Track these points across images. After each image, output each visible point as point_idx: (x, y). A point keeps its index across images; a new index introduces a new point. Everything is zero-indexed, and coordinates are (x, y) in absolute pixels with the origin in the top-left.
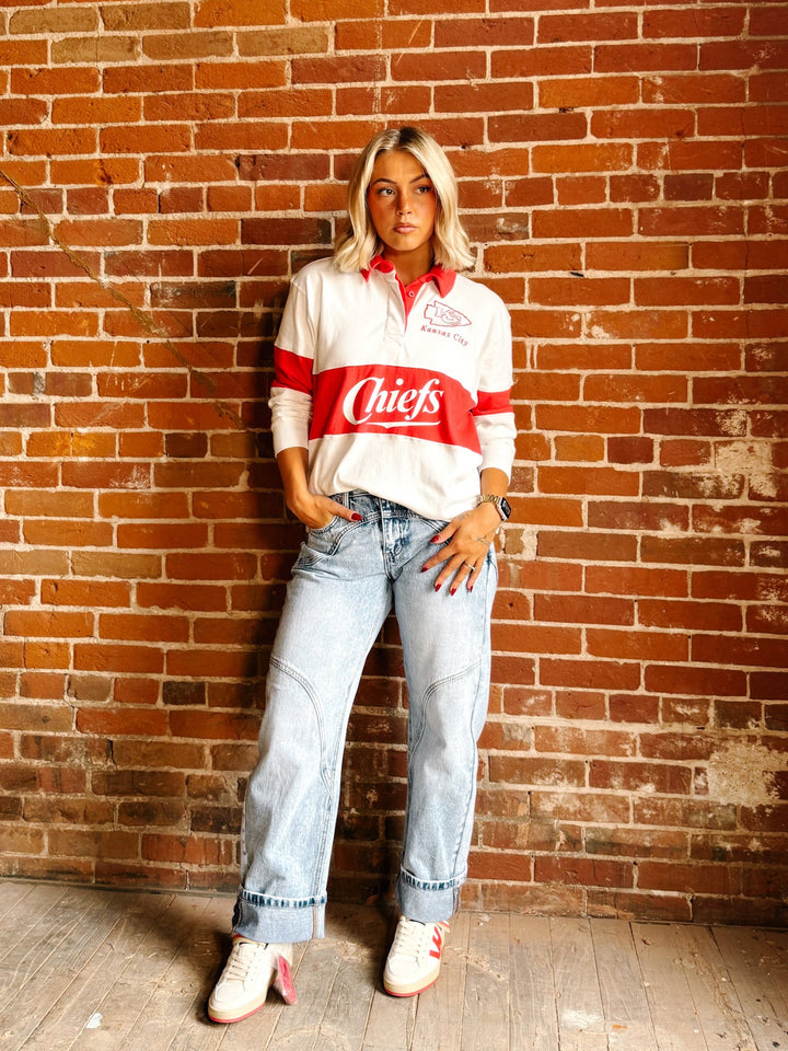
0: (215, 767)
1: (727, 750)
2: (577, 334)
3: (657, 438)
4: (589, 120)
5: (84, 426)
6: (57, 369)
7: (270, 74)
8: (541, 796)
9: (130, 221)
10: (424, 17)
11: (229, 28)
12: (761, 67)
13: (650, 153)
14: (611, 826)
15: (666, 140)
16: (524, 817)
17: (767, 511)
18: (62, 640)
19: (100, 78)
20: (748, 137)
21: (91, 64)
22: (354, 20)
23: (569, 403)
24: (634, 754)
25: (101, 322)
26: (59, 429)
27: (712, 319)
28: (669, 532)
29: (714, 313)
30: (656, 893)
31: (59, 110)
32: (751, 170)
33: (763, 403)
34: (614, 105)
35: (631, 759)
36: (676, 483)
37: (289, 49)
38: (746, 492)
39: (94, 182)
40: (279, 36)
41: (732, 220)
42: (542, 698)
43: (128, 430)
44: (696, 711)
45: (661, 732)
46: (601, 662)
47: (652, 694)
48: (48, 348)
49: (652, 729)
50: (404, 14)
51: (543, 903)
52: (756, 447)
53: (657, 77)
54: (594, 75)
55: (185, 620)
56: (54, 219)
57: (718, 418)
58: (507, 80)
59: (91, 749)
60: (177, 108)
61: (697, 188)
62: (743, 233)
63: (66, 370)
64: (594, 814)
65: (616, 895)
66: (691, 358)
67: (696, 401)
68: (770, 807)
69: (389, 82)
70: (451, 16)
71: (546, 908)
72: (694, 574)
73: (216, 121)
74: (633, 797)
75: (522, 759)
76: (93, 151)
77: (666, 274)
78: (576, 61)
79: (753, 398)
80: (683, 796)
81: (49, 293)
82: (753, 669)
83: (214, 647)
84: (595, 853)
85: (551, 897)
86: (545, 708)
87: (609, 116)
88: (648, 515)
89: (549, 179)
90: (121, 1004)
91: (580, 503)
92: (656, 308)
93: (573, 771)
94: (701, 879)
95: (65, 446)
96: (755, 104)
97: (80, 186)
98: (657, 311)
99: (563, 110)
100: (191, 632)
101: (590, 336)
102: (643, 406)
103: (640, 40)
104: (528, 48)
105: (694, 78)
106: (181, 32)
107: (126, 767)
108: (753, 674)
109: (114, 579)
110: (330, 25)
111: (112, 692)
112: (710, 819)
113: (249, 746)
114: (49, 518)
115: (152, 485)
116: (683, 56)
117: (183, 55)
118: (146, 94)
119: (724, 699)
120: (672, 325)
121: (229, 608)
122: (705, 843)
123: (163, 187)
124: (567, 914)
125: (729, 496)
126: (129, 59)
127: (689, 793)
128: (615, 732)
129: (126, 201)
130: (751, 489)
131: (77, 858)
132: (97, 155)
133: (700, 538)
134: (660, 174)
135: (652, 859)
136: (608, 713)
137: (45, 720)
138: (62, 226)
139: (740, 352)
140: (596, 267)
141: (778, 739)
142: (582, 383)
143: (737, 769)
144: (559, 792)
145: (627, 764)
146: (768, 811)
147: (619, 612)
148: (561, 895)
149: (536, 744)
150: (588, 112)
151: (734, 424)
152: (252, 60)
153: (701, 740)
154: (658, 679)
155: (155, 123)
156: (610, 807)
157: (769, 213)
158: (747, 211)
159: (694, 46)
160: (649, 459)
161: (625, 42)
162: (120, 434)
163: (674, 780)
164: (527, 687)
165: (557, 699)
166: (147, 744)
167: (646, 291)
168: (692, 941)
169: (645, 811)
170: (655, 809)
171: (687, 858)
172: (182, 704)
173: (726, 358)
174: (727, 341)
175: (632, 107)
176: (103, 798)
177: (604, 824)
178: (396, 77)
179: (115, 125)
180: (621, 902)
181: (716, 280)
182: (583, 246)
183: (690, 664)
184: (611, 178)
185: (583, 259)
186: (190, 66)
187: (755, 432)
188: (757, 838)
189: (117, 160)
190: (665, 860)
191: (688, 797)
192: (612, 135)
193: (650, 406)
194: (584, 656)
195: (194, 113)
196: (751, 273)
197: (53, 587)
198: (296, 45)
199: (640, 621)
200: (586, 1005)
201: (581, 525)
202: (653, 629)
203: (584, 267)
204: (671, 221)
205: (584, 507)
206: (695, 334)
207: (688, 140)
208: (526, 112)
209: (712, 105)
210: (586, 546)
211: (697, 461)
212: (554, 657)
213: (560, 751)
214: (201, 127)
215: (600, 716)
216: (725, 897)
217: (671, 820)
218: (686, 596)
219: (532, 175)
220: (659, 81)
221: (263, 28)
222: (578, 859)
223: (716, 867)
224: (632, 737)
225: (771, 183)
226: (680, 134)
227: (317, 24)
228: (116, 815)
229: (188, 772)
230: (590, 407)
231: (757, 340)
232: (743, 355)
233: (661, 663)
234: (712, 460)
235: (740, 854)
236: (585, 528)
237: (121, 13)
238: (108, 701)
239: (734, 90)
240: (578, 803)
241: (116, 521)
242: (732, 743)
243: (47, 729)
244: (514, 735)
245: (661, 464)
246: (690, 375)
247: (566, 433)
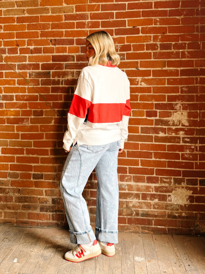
0: (46, 195)
1: (176, 190)
2: (138, 84)
3: (158, 111)
4: (140, 30)
5: (12, 109)
6: (5, 94)
7: (59, 18)
8: (129, 202)
9: (24, 56)
10: (98, 4)
11: (48, 7)
12: (184, 16)
13: (156, 38)
14: (147, 210)
15: (160, 35)
16: (125, 208)
17: (186, 129)
18: (7, 163)
19: (16, 19)
20: (181, 34)
21: (13, 16)
22: (80, 4)
23: (136, 102)
24: (153, 191)
25: (16, 82)
26: (6, 109)
27: (172, 80)
28: (161, 135)
29: (172, 79)
30: (159, 227)
31: (5, 28)
32: (182, 42)
33: (185, 101)
34: (147, 26)
35: (152, 193)
36: (163, 122)
37: (64, 12)
38: (181, 124)
39: (14, 46)
40: (61, 9)
41: (177, 55)
42: (129, 177)
43: (23, 109)
44: (168, 180)
45: (160, 186)
46: (144, 168)
47: (157, 176)
48: (3, 89)
49: (157, 185)
50: (93, 3)
51: (130, 230)
52: (183, 113)
53: (158, 18)
54: (142, 18)
55: (38, 158)
56: (4, 56)
57: (174, 106)
58: (119, 19)
59: (14, 191)
60: (35, 27)
61: (168, 47)
62: (179, 58)
63: (7, 94)
64: (142, 207)
65: (148, 227)
66: (167, 90)
67: (168, 101)
68: (187, 205)
69: (89, 20)
70: (105, 3)
71: (130, 231)
72: (168, 145)
73: (45, 30)
74: (152, 202)
75: (124, 193)
76: (14, 38)
77: (160, 69)
78: (137, 14)
79: (182, 100)
80: (165, 202)
81: (3, 75)
82: (183, 169)
83: (46, 165)
84: (143, 217)
85: (132, 228)
86: (130, 180)
87: (145, 28)
88: (156, 130)
89: (130, 45)
90: (22, 256)
91: (139, 127)
92: (158, 77)
93: (137, 196)
94: (170, 223)
95: (7, 114)
96: (183, 25)
97: (11, 47)
98: (158, 78)
99: (134, 27)
100: (40, 161)
101: (141, 85)
102: (154, 102)
103: (153, 9)
104: (125, 11)
105: (167, 19)
106: (36, 7)
107: (23, 196)
108: (183, 171)
109: (20, 147)
110: (74, 6)
111: (20, 176)
112: (172, 208)
113: (55, 190)
114: (3, 132)
115: (30, 123)
116: (164, 13)
117: (37, 14)
118: (27, 23)
119: (176, 177)
120: (162, 82)
121: (49, 155)
122: (171, 214)
123: (32, 47)
124: (136, 232)
125: (177, 125)
126: (23, 15)
127: (167, 201)
128: (148, 186)
129: (23, 51)
130: (182, 124)
131: (11, 219)
132: (15, 39)
133: (169, 136)
134: (158, 43)
135: (157, 218)
136: (146, 181)
137: (3, 184)
138: (6, 57)
139: (179, 88)
140: (142, 67)
141: (189, 187)
142: (139, 97)
143: (179, 195)
144: (134, 201)
145: (151, 194)
146: (187, 206)
147: (149, 155)
148: (134, 228)
149: (128, 189)
150: (140, 27)
151: (178, 107)
152: (54, 15)
153: (170, 188)
154: (159, 172)
155: (30, 31)
156: (147, 205)
157: (186, 53)
158: (181, 53)
159: (167, 10)
160: (156, 116)
161: (149, 10)
162: (21, 110)
163: (163, 198)
164: (125, 174)
165: (133, 177)
166: (29, 190)
167: (155, 73)
168: (167, 239)
169: (156, 206)
170: (158, 205)
171: (166, 218)
172: (38, 179)
173: (175, 90)
174: (176, 86)
175: (151, 26)
176: (17, 203)
177: (145, 209)
178: (91, 19)
179: (19, 31)
180: (150, 229)
181: (173, 70)
182: (139, 62)
183: (167, 168)
184: (146, 44)
185: (139, 65)
186: (39, 16)
187: (183, 109)
188: (184, 213)
189: (20, 40)
190: (161, 218)
191: (167, 202)
192: (146, 33)
193: (156, 102)
194: (140, 167)
195: (40, 28)
196: (182, 68)
197: (5, 150)
198: (66, 11)
199: (154, 157)
200: (141, 255)
201: (139, 133)
202: (157, 159)
203: (139, 67)
204: (161, 55)
205: (140, 128)
206: (168, 84)
207: (166, 34)
208: (124, 28)
209: (172, 26)
210: (140, 138)
211: (168, 116)
212: (132, 167)
213: (134, 191)
214: (41, 32)
215: (144, 182)
216: (176, 228)
217: (162, 208)
218: (166, 151)
219: (126, 44)
220: (158, 20)
221: (57, 6)
222: (138, 218)
223: (174, 220)
224: (152, 187)
225: (187, 45)
226: (164, 33)
227: (71, 5)
228: (21, 208)
229: (39, 197)
230: (141, 103)
231: (183, 86)
232: (180, 89)
233: (159, 168)
234: (172, 116)
235: (180, 217)
236: (140, 134)
237: (21, 3)
238: (18, 179)
239: (177, 22)
240: (138, 204)
241: (20, 133)
242: (178, 188)
243: (3, 186)
244: (122, 187)
245: (159, 117)
246: (167, 94)
247: (135, 110)
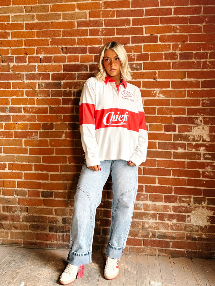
0: (56, 215)
1: (196, 210)
2: (155, 96)
3: (177, 125)
4: (159, 38)
5: (20, 121)
6: (13, 106)
7: (71, 25)
8: (145, 223)
9: (33, 65)
10: (113, 9)
11: (60, 12)
12: (206, 23)
13: (175, 47)
15: (180, 43)
16: (140, 229)
17: (207, 145)
18: (14, 180)
19: (24, 26)
20: (203, 42)
21: (22, 22)
22: (94, 10)
23: (153, 115)
24: (171, 211)
25: (24, 93)
26: (13, 122)
27: (192, 92)
28: (180, 150)
29: (193, 91)
30: (177, 249)
31: (13, 35)
32: (203, 51)
33: (206, 115)
34: (166, 33)
36: (182, 137)
37: (76, 18)
38: (202, 140)
39: (23, 54)
40: (73, 14)
41: (198, 65)
42: (146, 196)
43: (32, 123)
44: (188, 199)
45: (178, 205)
46: (162, 186)
47: (176, 195)
48: (10, 100)
49: (176, 205)
50: (108, 8)
51: (145, 252)
52: (205, 127)
53: (177, 26)
54: (160, 25)
55: (47, 175)
56: (12, 65)
57: (194, 119)
58: (136, 26)
59: (22, 210)
60: (45, 34)
61: (188, 56)
62: (201, 68)
63: (15, 106)
64: (160, 228)
65: (166, 250)
66: (187, 103)
67: (188, 115)
68: (208, 226)
69: (104, 27)
70: (121, 9)
71: (146, 253)
72: (187, 162)
73: (56, 38)
74: (170, 223)
75: (140, 213)
76: (22, 46)
77: (180, 80)
78: (155, 21)
79: (204, 114)
80: (184, 223)
81: (10, 85)
82: (203, 188)
83: (56, 182)
84: (160, 238)
85: (148, 250)
86: (146, 199)
87: (164, 36)
88: (175, 146)
89: (148, 54)
90: (30, 279)
91: (156, 143)
92: (177, 89)
93: (154, 216)
94: (189, 246)
95: (14, 127)
96: (204, 33)
97: (19, 56)
98: (177, 90)
99: (152, 35)
100: (49, 178)
101: (159, 97)
102: (173, 116)
103: (173, 16)
104: (142, 18)
105: (188, 26)
106: (46, 13)
107: (31, 215)
108: (203, 189)
109: (28, 163)
110: (87, 11)
111: (27, 194)
112: (192, 229)
113: (65, 209)
114: (10, 147)
115: (39, 138)
116: (185, 20)
117: (47, 20)
118: (37, 30)
119: (195, 196)
120: (181, 94)
121: (60, 171)
122: (190, 236)
123: (41, 56)
124: (152, 255)
125: (197, 141)
126: (32, 21)
127: (186, 222)
128: (166, 205)
129: (31, 60)
130: (203, 139)
131: (18, 240)
132: (24, 47)
133: (189, 152)
134: (178, 52)
135: (175, 240)
136: (163, 200)
137: (9, 202)
138: (14, 66)
139: (200, 101)
140: (161, 78)
141: (210, 207)
142: (157, 110)
143: (199, 216)
144: (150, 222)
145: (169, 214)
146: (207, 227)
147: (167, 173)
148: (151, 250)
149: (144, 209)
150: (159, 35)
151: (198, 121)
152: (66, 21)
153: (189, 208)
154: (177, 191)
155: (39, 38)
156: (164, 226)
157: (208, 63)
158: (202, 63)
159: (188, 17)
160: (175, 131)
161: (169, 16)
162: (30, 124)
163: (182, 219)
164: (141, 193)
165: (150, 196)
166: (37, 208)
167: (174, 84)
168: (186, 263)
169: (174, 227)
170: (176, 226)
171: (185, 240)
172: (47, 197)
173: (196, 103)
174: (197, 98)
175: (170, 34)
176: (25, 223)
177: (163, 230)
178: (105, 26)
179: (28, 39)
180: (167, 252)
181: (194, 82)
182: (157, 72)
183: (186, 187)
184: (165, 53)
185: (157, 76)
186: (49, 22)
187: (204, 123)
188: (204, 234)
189: (29, 48)
190: (179, 240)
191: (185, 223)
192: (165, 42)
193: (175, 116)
194: (157, 185)
195: (50, 36)
196: (203, 80)
197: (11, 165)
198: (78, 17)
199: (173, 175)
200: (157, 280)
201: (156, 149)
202: (176, 177)
203: (157, 78)
204: (181, 65)
206: (188, 96)
207: (186, 43)
208: (141, 35)
209: (192, 33)
210: (158, 154)
211: (188, 131)
212: (149, 185)
213: (150, 211)
214: (52, 39)
215: (161, 201)
216: (196, 251)
217: (181, 230)
218: (185, 168)
219: (143, 53)
220: (178, 27)
221: (69, 12)
222: (155, 240)
223: (193, 242)
224: (170, 207)
225: (209, 55)
226: (184, 41)
227: (84, 11)
228: (29, 228)
229: (48, 216)
230: (159, 116)
231: (205, 98)
232: (201, 102)
233: (178, 187)
234: (192, 131)
235: (200, 239)
237: (30, 8)
238: (26, 197)
239: (198, 29)
240: (155, 225)
241: (29, 147)
242: (198, 208)
243: (9, 204)
244: (138, 206)
245: (178, 132)
246: (186, 107)
247: (152, 124)
